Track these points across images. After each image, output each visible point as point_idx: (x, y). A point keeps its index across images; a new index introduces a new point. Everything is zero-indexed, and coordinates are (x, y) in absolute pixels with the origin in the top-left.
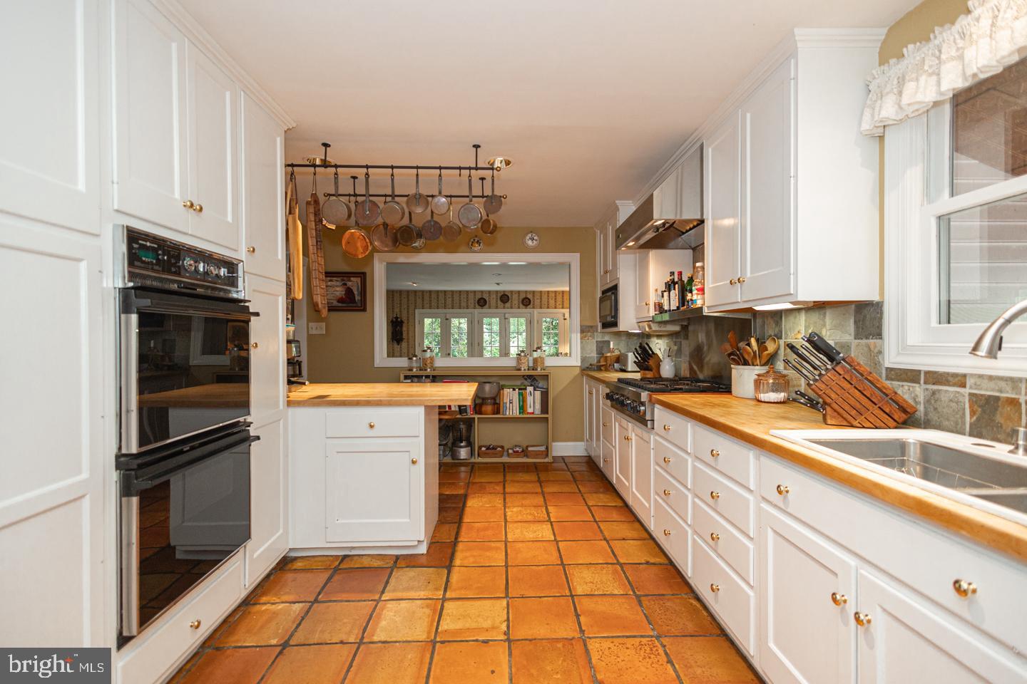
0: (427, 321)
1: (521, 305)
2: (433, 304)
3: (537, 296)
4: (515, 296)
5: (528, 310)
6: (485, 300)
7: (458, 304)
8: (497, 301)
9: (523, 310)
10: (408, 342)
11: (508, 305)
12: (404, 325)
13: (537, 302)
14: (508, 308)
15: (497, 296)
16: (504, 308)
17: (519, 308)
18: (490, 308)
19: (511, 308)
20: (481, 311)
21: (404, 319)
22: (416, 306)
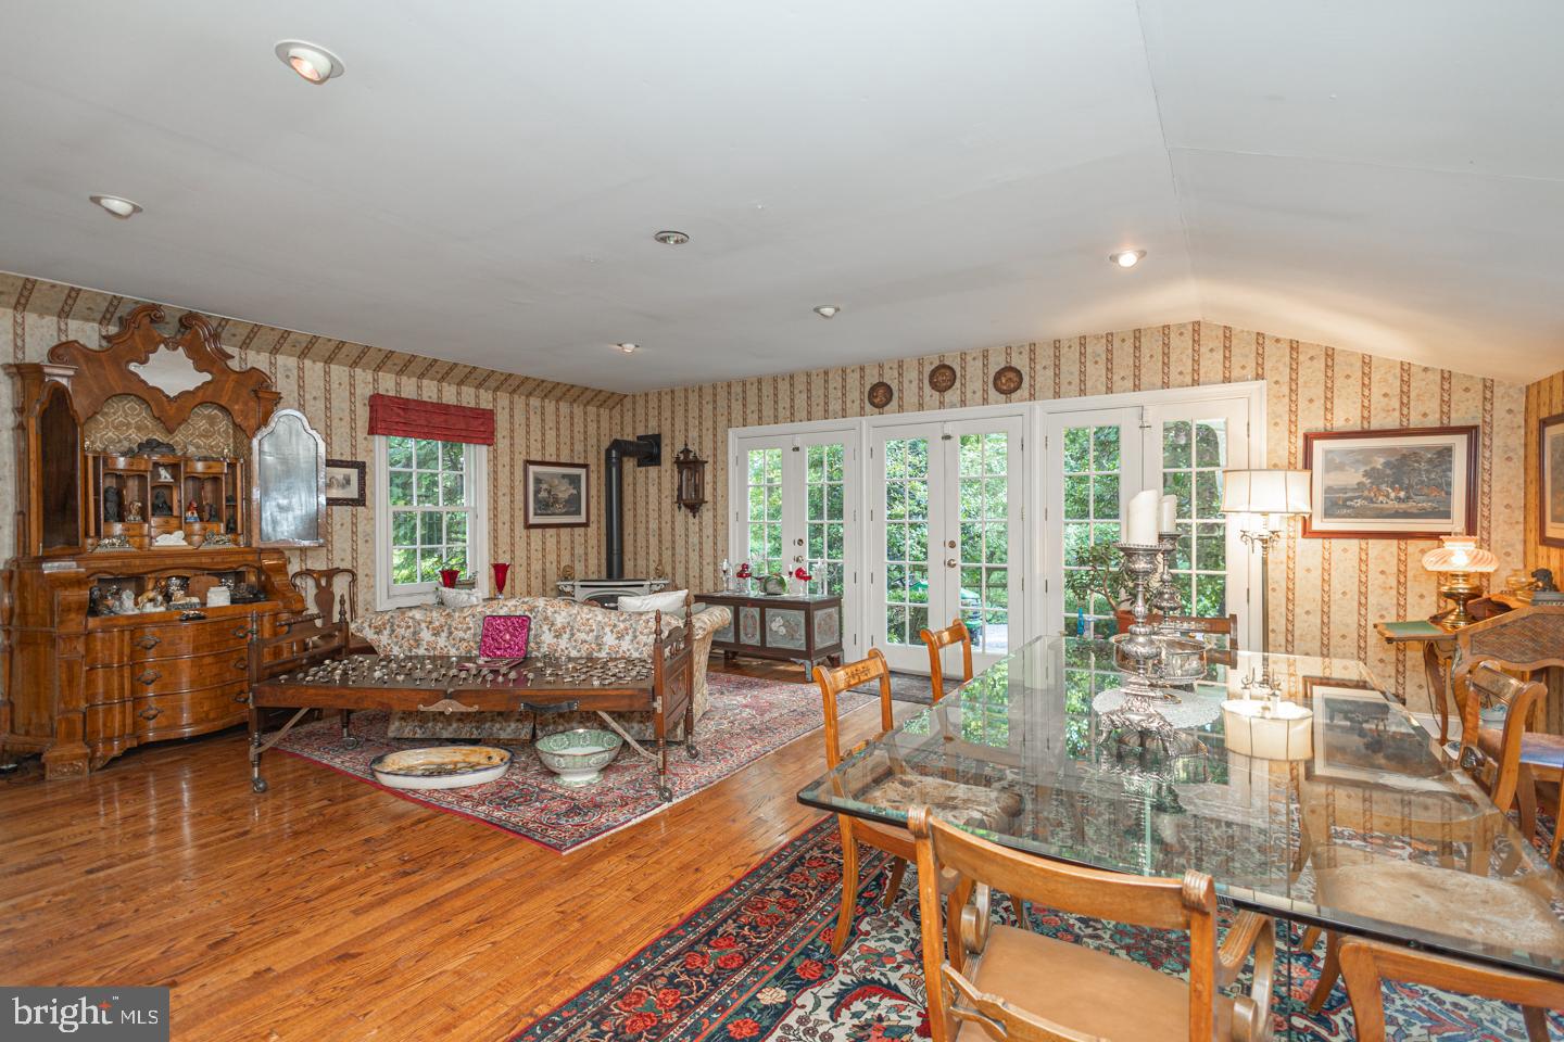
0: (756, 459)
1: (992, 392)
2: (765, 413)
3: (1045, 357)
4: (974, 368)
5: (1017, 406)
6: (889, 389)
7: (821, 408)
8: (921, 389)
9: (999, 407)
10: (715, 510)
11: (952, 395)
12: (708, 468)
13: (1044, 378)
14: (953, 406)
15: (921, 373)
16: (942, 405)
17: (985, 401)
18: (901, 409)
19: (963, 403)
20: (878, 419)
21: (706, 455)
22: (729, 420)
